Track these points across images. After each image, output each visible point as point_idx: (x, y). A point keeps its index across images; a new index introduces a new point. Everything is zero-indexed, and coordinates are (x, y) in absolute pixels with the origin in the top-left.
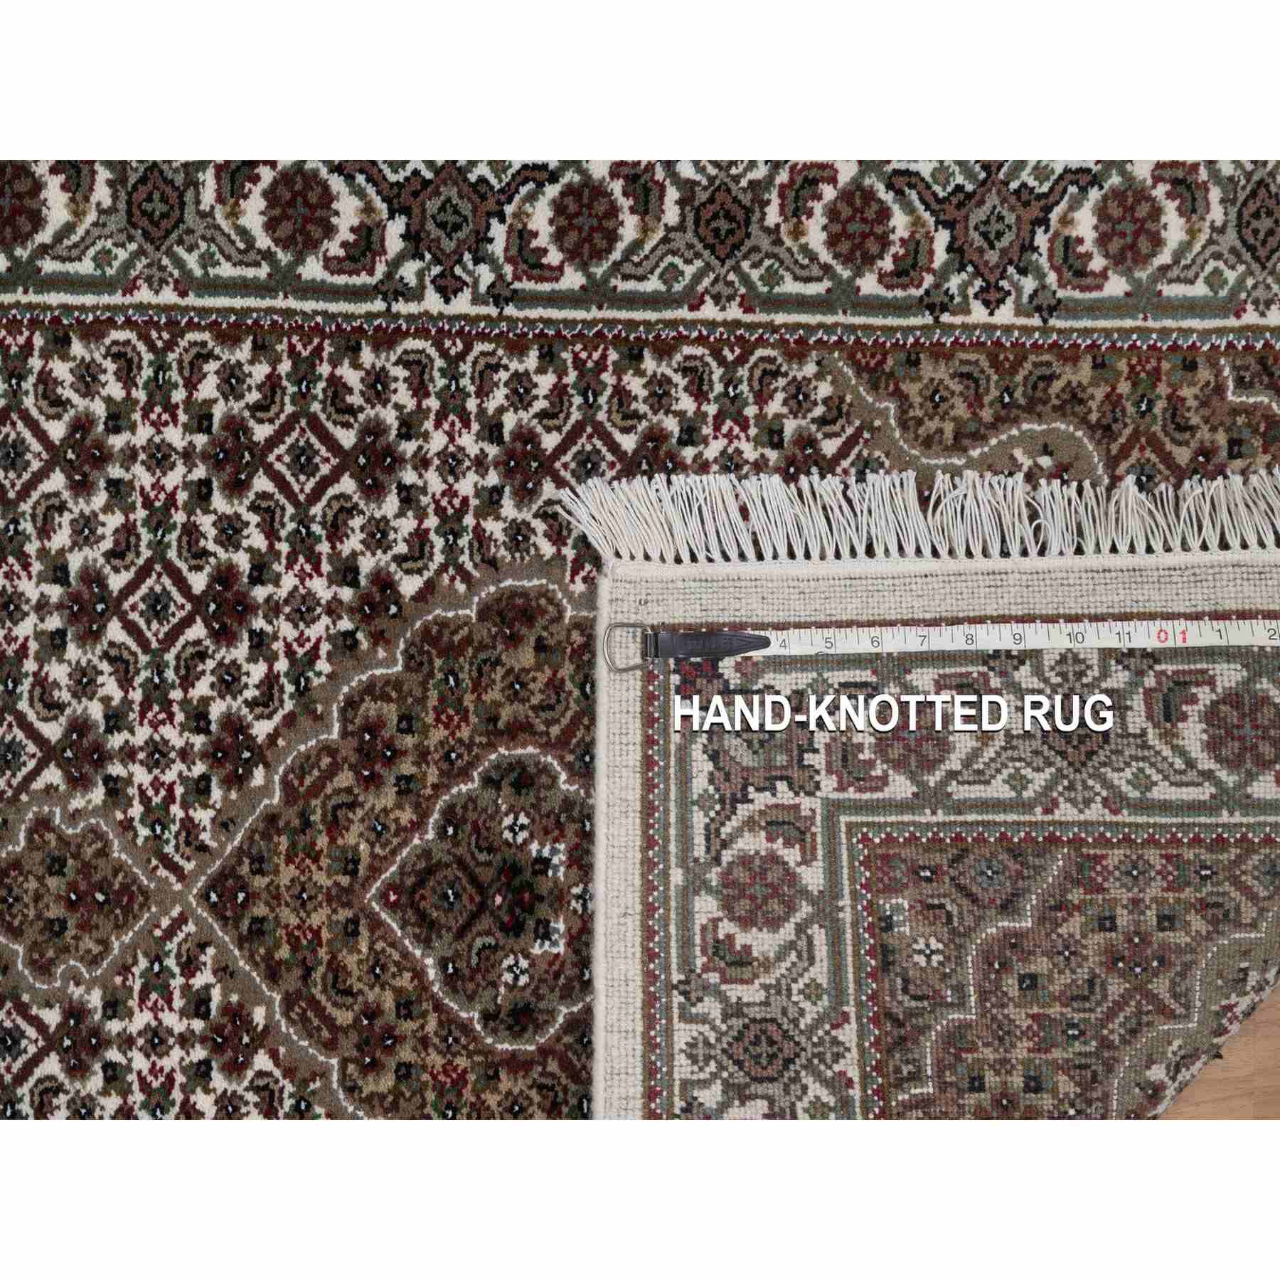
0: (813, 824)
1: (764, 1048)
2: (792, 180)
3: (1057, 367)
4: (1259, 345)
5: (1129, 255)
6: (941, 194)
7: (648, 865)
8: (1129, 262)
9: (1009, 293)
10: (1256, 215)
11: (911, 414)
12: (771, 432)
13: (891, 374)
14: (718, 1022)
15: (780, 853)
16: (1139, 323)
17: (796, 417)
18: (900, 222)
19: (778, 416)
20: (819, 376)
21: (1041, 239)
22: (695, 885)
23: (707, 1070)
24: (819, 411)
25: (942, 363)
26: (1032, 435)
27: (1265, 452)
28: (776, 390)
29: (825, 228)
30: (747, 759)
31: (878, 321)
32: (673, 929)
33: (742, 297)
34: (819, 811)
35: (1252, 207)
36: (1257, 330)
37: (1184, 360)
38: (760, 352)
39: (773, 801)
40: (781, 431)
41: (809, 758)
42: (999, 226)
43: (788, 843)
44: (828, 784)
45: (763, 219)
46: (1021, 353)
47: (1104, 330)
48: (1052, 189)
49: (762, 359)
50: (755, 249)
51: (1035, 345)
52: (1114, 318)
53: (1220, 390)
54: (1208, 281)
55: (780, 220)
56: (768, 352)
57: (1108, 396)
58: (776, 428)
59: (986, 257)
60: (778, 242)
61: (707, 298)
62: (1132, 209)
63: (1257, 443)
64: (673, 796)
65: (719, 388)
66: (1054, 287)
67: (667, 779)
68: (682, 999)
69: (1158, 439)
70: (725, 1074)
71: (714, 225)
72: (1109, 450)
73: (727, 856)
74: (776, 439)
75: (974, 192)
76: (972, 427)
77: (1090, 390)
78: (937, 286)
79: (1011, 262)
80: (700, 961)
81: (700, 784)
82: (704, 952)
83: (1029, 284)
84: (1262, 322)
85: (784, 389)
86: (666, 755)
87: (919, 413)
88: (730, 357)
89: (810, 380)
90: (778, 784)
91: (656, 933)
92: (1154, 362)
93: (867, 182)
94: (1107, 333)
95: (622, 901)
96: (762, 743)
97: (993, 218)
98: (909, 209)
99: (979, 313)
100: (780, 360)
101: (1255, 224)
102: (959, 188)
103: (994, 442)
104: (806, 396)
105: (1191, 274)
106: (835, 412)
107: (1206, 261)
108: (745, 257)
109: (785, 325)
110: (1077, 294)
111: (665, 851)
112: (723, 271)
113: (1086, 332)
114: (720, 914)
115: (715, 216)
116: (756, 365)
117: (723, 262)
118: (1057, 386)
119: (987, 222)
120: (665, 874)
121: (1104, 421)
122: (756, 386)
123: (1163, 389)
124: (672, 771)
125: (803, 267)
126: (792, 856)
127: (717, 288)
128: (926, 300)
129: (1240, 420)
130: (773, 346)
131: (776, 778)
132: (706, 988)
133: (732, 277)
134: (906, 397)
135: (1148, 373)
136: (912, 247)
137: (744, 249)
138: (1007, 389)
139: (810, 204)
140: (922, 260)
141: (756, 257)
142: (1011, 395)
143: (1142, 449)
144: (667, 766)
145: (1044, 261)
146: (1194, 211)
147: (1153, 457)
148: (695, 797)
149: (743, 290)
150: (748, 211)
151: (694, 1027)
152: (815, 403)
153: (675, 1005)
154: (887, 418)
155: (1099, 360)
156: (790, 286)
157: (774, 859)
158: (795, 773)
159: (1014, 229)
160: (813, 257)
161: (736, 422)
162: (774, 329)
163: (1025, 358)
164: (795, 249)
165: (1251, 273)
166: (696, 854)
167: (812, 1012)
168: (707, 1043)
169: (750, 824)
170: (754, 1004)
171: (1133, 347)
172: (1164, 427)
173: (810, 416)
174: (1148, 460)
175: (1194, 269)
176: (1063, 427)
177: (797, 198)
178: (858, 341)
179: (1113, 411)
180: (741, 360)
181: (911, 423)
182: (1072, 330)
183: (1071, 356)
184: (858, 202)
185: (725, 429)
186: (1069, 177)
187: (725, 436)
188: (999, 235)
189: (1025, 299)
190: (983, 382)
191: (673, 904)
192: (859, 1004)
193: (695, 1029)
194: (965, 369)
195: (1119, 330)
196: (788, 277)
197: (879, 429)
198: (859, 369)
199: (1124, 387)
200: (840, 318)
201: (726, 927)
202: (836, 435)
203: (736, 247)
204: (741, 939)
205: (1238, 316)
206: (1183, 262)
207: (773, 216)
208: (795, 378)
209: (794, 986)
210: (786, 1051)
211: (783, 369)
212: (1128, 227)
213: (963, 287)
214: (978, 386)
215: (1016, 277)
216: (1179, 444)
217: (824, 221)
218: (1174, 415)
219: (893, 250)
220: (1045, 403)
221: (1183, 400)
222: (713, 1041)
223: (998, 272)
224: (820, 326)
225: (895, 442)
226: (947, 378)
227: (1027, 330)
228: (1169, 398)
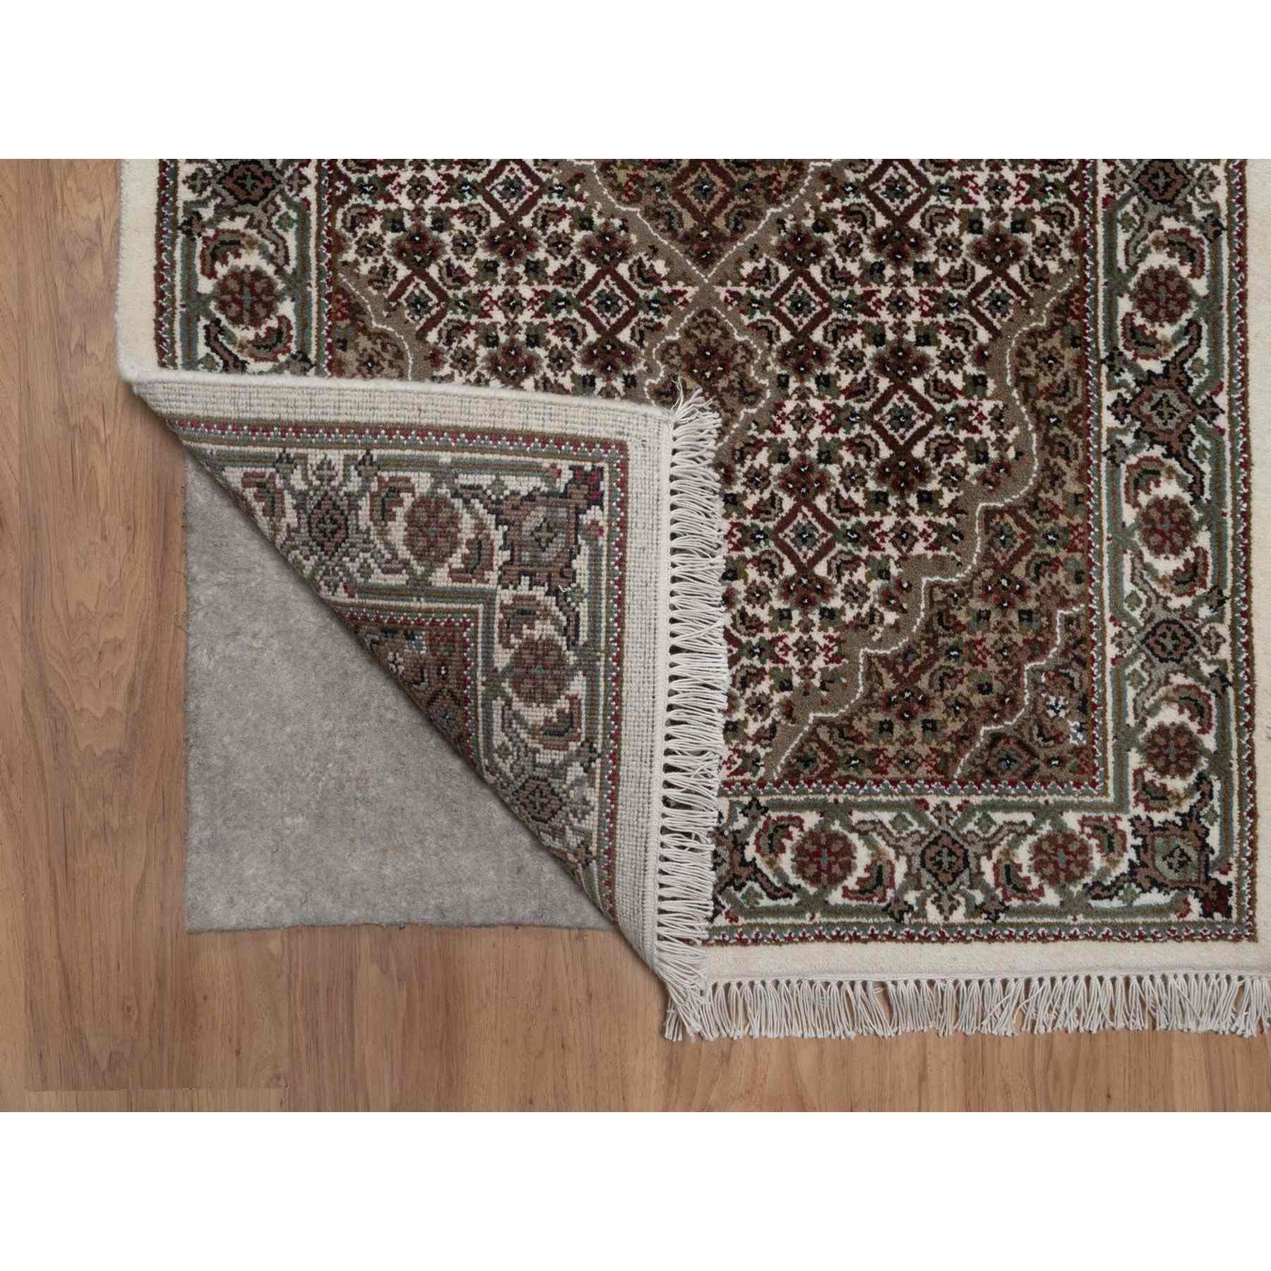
0: (478, 581)
1: (330, 527)
2: (1192, 240)
3: (1075, 463)
4: (1093, 637)
5: (1149, 526)
6: (1186, 366)
7: (455, 432)
8: (1144, 526)
9: (1122, 423)
10: (1174, 637)
11: (1040, 340)
12: (1022, 222)
13: (1065, 323)
14: (345, 489)
15: (459, 550)
16: (1106, 535)
17: (1034, 243)
18: (1167, 331)
19: (1033, 228)
20: (1062, 263)
21: (1158, 451)
22: (440, 474)
23: (314, 478)
24: (1038, 262)
25: (1074, 366)
26: (1029, 442)
27: (1025, 641)
28: (1052, 226)
29: (1162, 267)
30: (528, 526)
31: (1101, 314)
32: (408, 452)
33: (1114, 197)
34: (487, 586)
35: (1180, 633)
36: (1102, 636)
37: (1082, 572)
38: (1076, 211)
39: (496, 548)
40: (1024, 231)
41: (525, 581)
42: (1166, 416)
43: (465, 558)
44: (505, 596)
45: (1168, 215)
46: (1083, 432)
47: (1100, 504)
48: (1190, 461)
49: (1072, 213)
50: (1146, 209)
51: (1089, 445)
52: (1109, 513)
53: (1064, 603)
54: (1133, 594)
55: (1166, 229)
56: (1077, 220)
57: (1056, 507)
58: (1026, 226)
59: (1146, 403)
60: (1151, 229)
61: (1112, 168)
62: (1178, 530)
63: (1030, 635)
64: (504, 457)
65: (1051, 178)
66: (1128, 462)
67: (516, 453)
68: (360, 458)
69: (1029, 550)
70: (311, 493)
71: (1161, 173)
72: (1020, 508)
73: (458, 503)
74: (1019, 226)
75: (1188, 394)
76: (1032, 391)
77: (1060, 492)
78: (1125, 362)
79: (1143, 424)
80: (385, 475)
81: (512, 483)
82: (392, 479)
83: (1129, 440)
84: (1108, 640)
85: (1052, 233)
86: (534, 454)
87: (1040, 346)
88: (1072, 187)
89: (1059, 254)
90: (508, 553)
91: (406, 436)
92: (1080, 546)
93: (1193, 304)
94: (1098, 506)
95: (430, 407)
96: (538, 540)
97: (1170, 410)
98: (1177, 338)
99: (1108, 397)
100: (1072, 229)
101: (1169, 634)
102: (1190, 381)
103: (1023, 409)
104: (1048, 251)
105: (1137, 580)
106: (1038, 275)
107: (1145, 593)
108: (1140, 199)
109: (1095, 234)
110: (1123, 481)
111: (462, 448)
112: (1130, 181)
113: (1099, 489)
114: (417, 495)
115: (1167, 175)
116: (1068, 209)
117: (1136, 181)
118: (1062, 463)
119: (1169, 405)
120: (446, 448)
121: (1040, 504)
122: (1054, 209)
123: (1063, 554)
124: (522, 458)
125: (1135, 248)
126: (456, 561)
127: (1118, 176)
128: (1116, 353)
129: (1044, 619)
130: (1081, 223)
131: (513, 550)
132: (367, 480)
133: (1127, 188)
134: (1050, 336)
135: (1073, 541)
136: (1150, 341)
137: (1145, 199)
138: (1059, 421)
139: (1177, 255)
140: (1142, 350)
141: (1141, 210)
142: (1055, 424)
143: (1023, 536)
144: (526, 454)
145: (1144, 453)
146: (1177, 583)
147: (1018, 545)
148: (502, 478)
149: (1118, 198)
150: (1171, 202)
151: (342, 467)
152: (1044, 259)
153: (355, 452)
154: (1036, 320)
155: (1080, 499)
156: (1122, 237)
157: (455, 545)
158: (515, 569)
159: (1164, 428)
160: (1142, 257)
161: (1028, 193)
162: (1093, 223)
163: (1080, 436)
164: (1147, 242)
165: (1139, 631)
166: (461, 476)
167: (353, 567)
168: (331, 479)
169: (480, 527)
170: (357, 519)
171: (1090, 529)
172: (1037, 555)
173: (1035, 254)
174: (1015, 542)
175: (1140, 582)
176: (1035, 468)
177: (1180, 244)
178: (1087, 295)
179: (1047, 512)
180: (1071, 196)
181: (1033, 340)
182: (1099, 476)
183: (1083, 478)
184: (1179, 296)
185: (1023, 184)
186: (1198, 476)
187: (1018, 184)
188: (1160, 414)
189: (1119, 437)
190: (1063, 400)
191: (426, 453)
192: (360, 606)
193: (339, 468)
194: (1071, 386)
195: (1100, 517)
196: (1128, 236)
197: (1028, 313)
198: (1067, 296)
199: (1063, 521)
200: (1102, 281)
201: (408, 499)
202: (1023, 277)
203: (1147, 192)
204: (400, 512)
205: (1112, 619)
206: (1145, 572)
207: (1169, 223)
208: (1060, 242)
209: (369, 555)
210: (328, 544)
211: (1066, 232)
212: (1166, 526)
213: (1124, 384)
214: (1060, 396)
215: (1133, 429)
216: (1027, 568)
217: (1166, 267)
218: (1046, 563)
219: (1148, 325)
220: (1051, 453)
221: (1056, 571)
222: (333, 483)
223: (1135, 413)
224: (1096, 263)
225: (1019, 326)
226: (1065, 369)
227: (1098, 439)
228: (1057, 559)
